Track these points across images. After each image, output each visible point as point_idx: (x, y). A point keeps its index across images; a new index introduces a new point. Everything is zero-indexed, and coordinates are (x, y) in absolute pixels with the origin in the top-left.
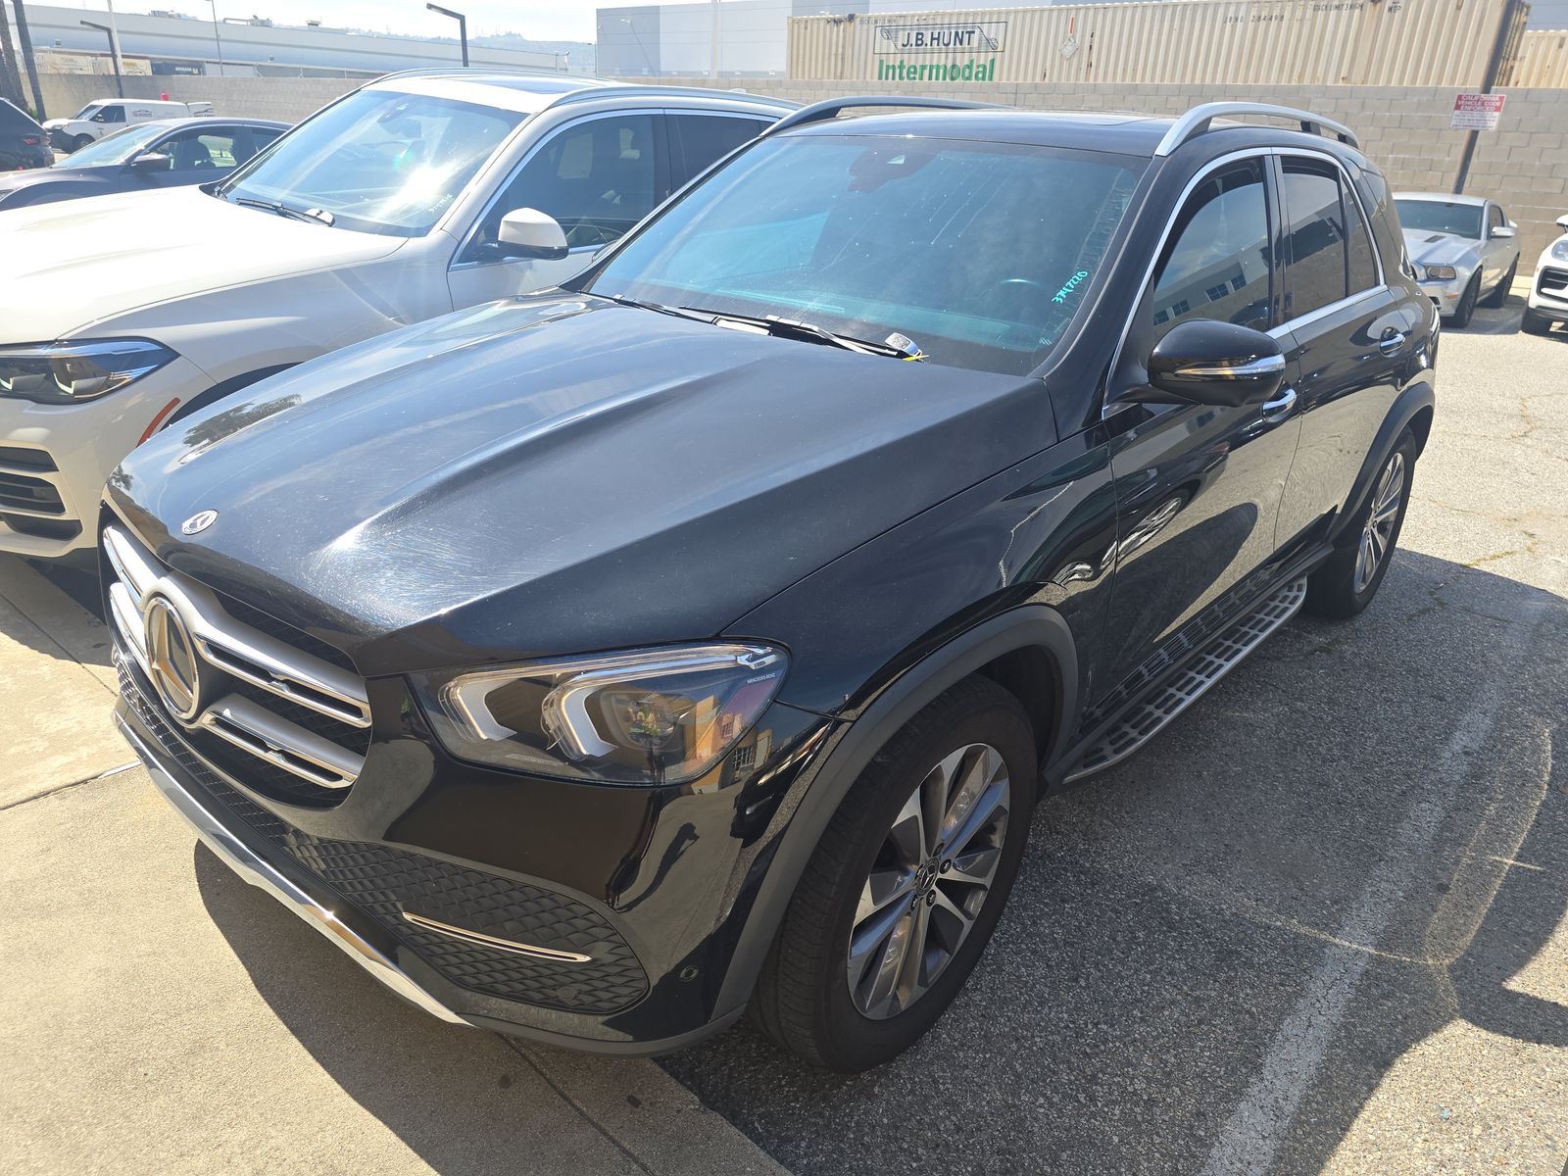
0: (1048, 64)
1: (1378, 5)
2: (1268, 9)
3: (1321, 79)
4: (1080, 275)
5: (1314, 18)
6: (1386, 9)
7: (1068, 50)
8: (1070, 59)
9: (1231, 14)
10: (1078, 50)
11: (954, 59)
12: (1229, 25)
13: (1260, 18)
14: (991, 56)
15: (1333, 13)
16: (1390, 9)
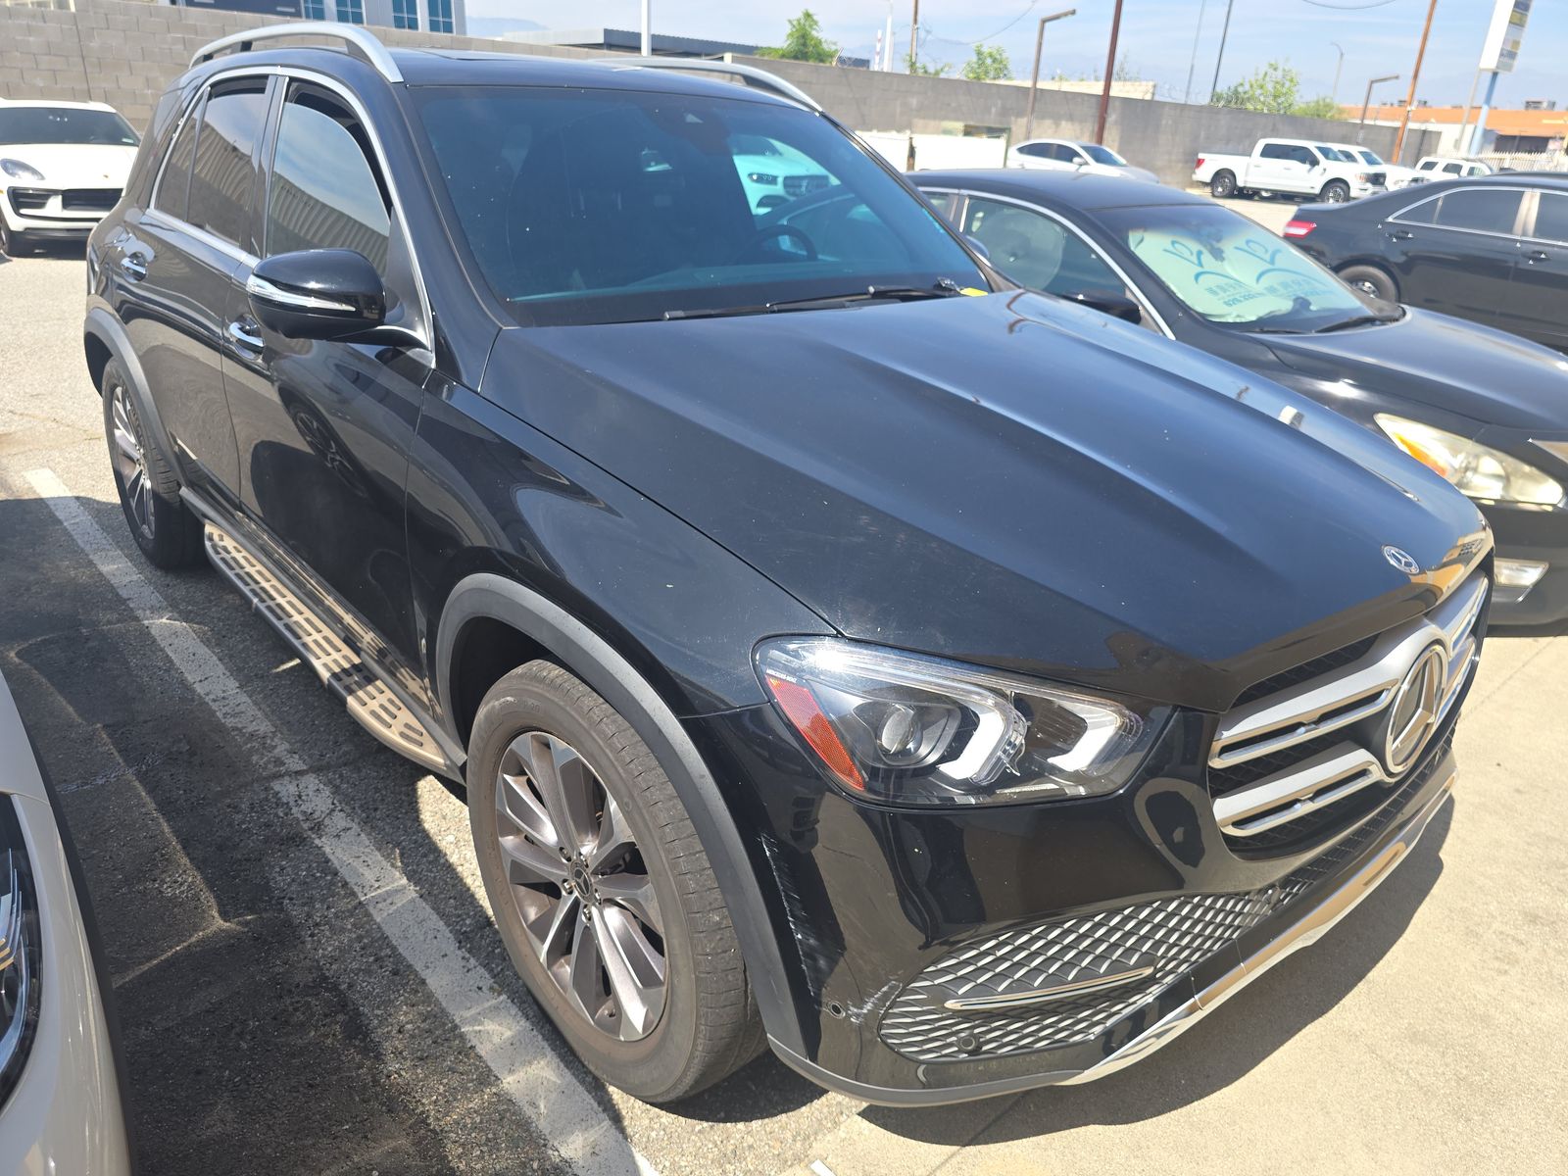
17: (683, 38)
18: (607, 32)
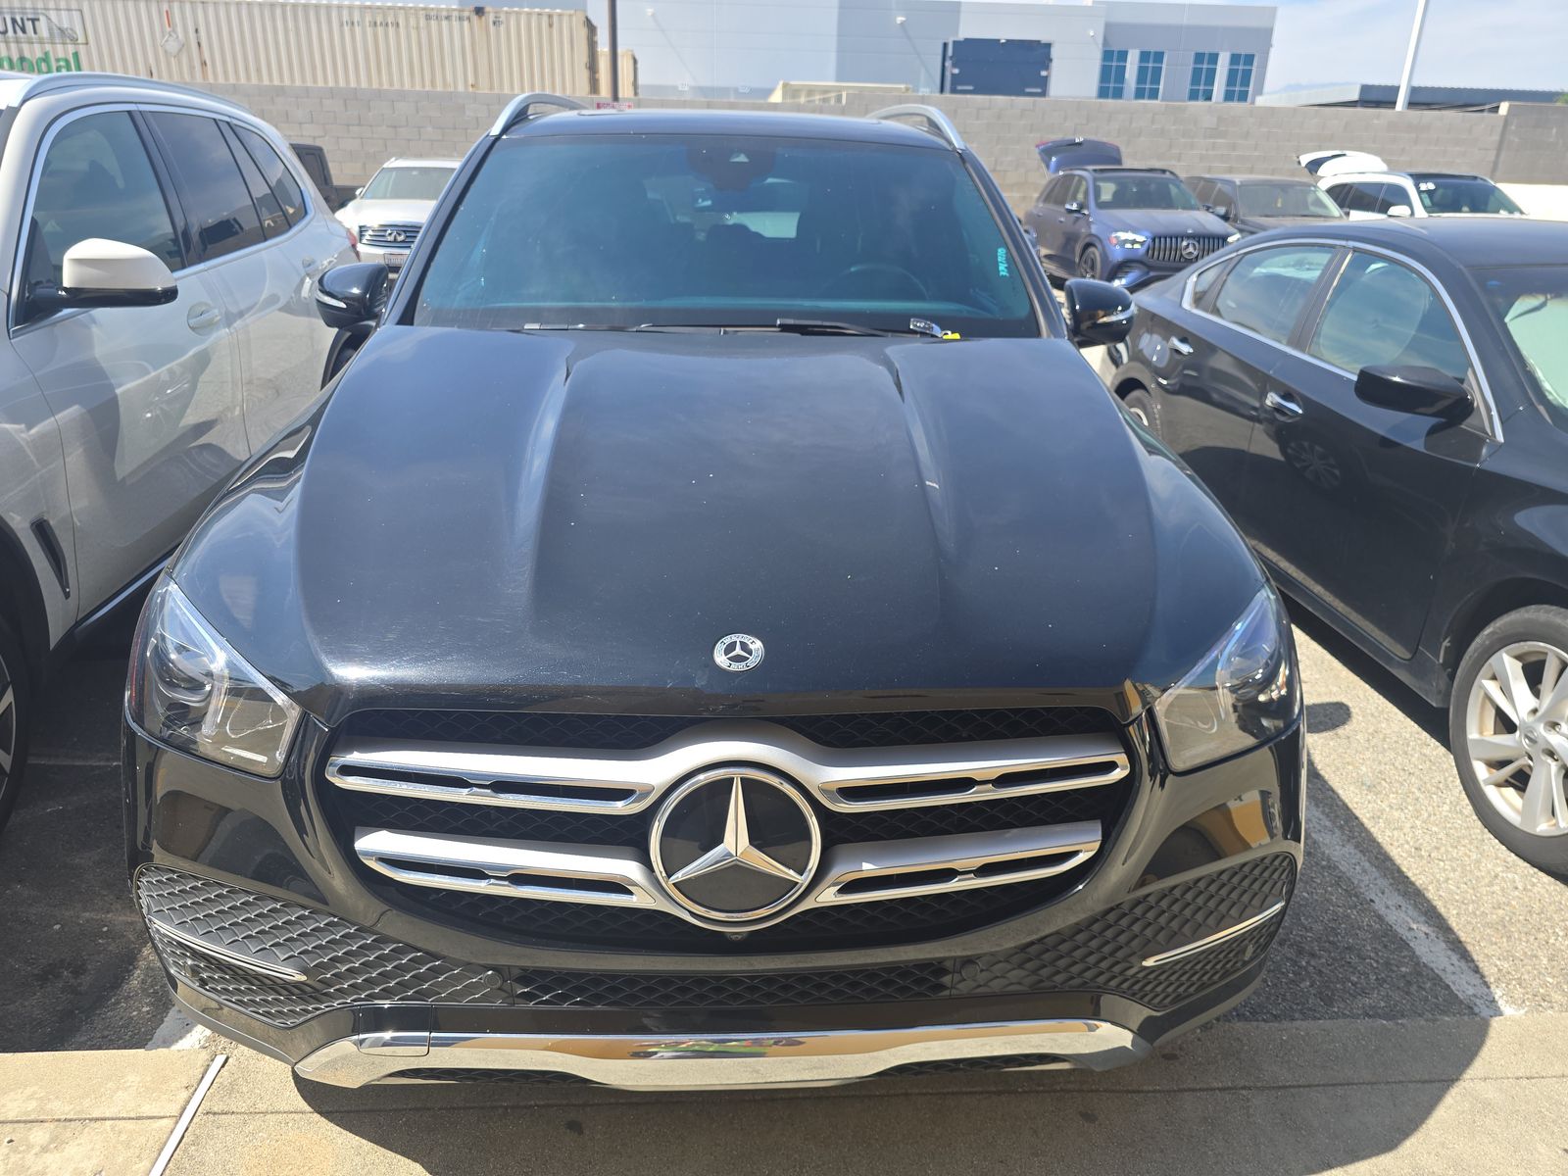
0: (151, 60)
1: (483, 18)
2: (381, 15)
3: (452, 85)
4: (1001, 252)
5: (428, 27)
6: (491, 23)
7: (173, 46)
8: (177, 56)
9: (345, 18)
10: (184, 47)
11: (21, 51)
12: (346, 29)
13: (375, 23)
14: (71, 49)
15: (444, 23)
16: (494, 23)
17: (1465, 89)
18: (1365, 89)
